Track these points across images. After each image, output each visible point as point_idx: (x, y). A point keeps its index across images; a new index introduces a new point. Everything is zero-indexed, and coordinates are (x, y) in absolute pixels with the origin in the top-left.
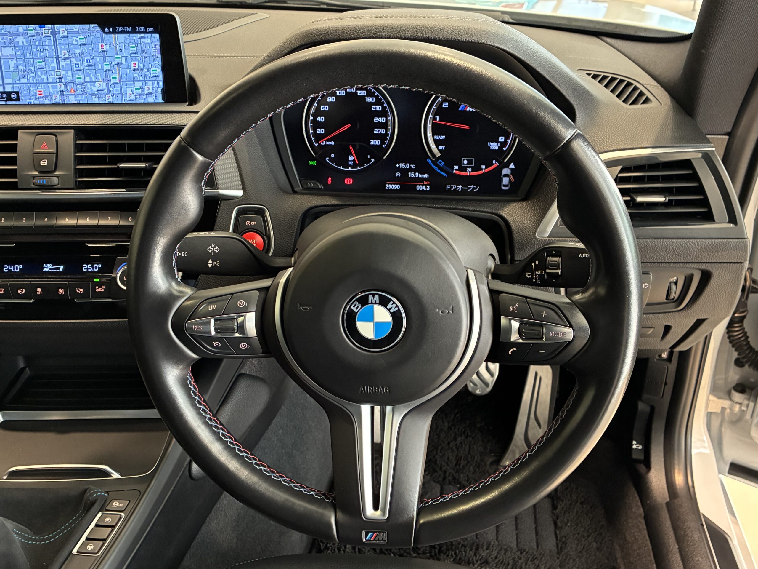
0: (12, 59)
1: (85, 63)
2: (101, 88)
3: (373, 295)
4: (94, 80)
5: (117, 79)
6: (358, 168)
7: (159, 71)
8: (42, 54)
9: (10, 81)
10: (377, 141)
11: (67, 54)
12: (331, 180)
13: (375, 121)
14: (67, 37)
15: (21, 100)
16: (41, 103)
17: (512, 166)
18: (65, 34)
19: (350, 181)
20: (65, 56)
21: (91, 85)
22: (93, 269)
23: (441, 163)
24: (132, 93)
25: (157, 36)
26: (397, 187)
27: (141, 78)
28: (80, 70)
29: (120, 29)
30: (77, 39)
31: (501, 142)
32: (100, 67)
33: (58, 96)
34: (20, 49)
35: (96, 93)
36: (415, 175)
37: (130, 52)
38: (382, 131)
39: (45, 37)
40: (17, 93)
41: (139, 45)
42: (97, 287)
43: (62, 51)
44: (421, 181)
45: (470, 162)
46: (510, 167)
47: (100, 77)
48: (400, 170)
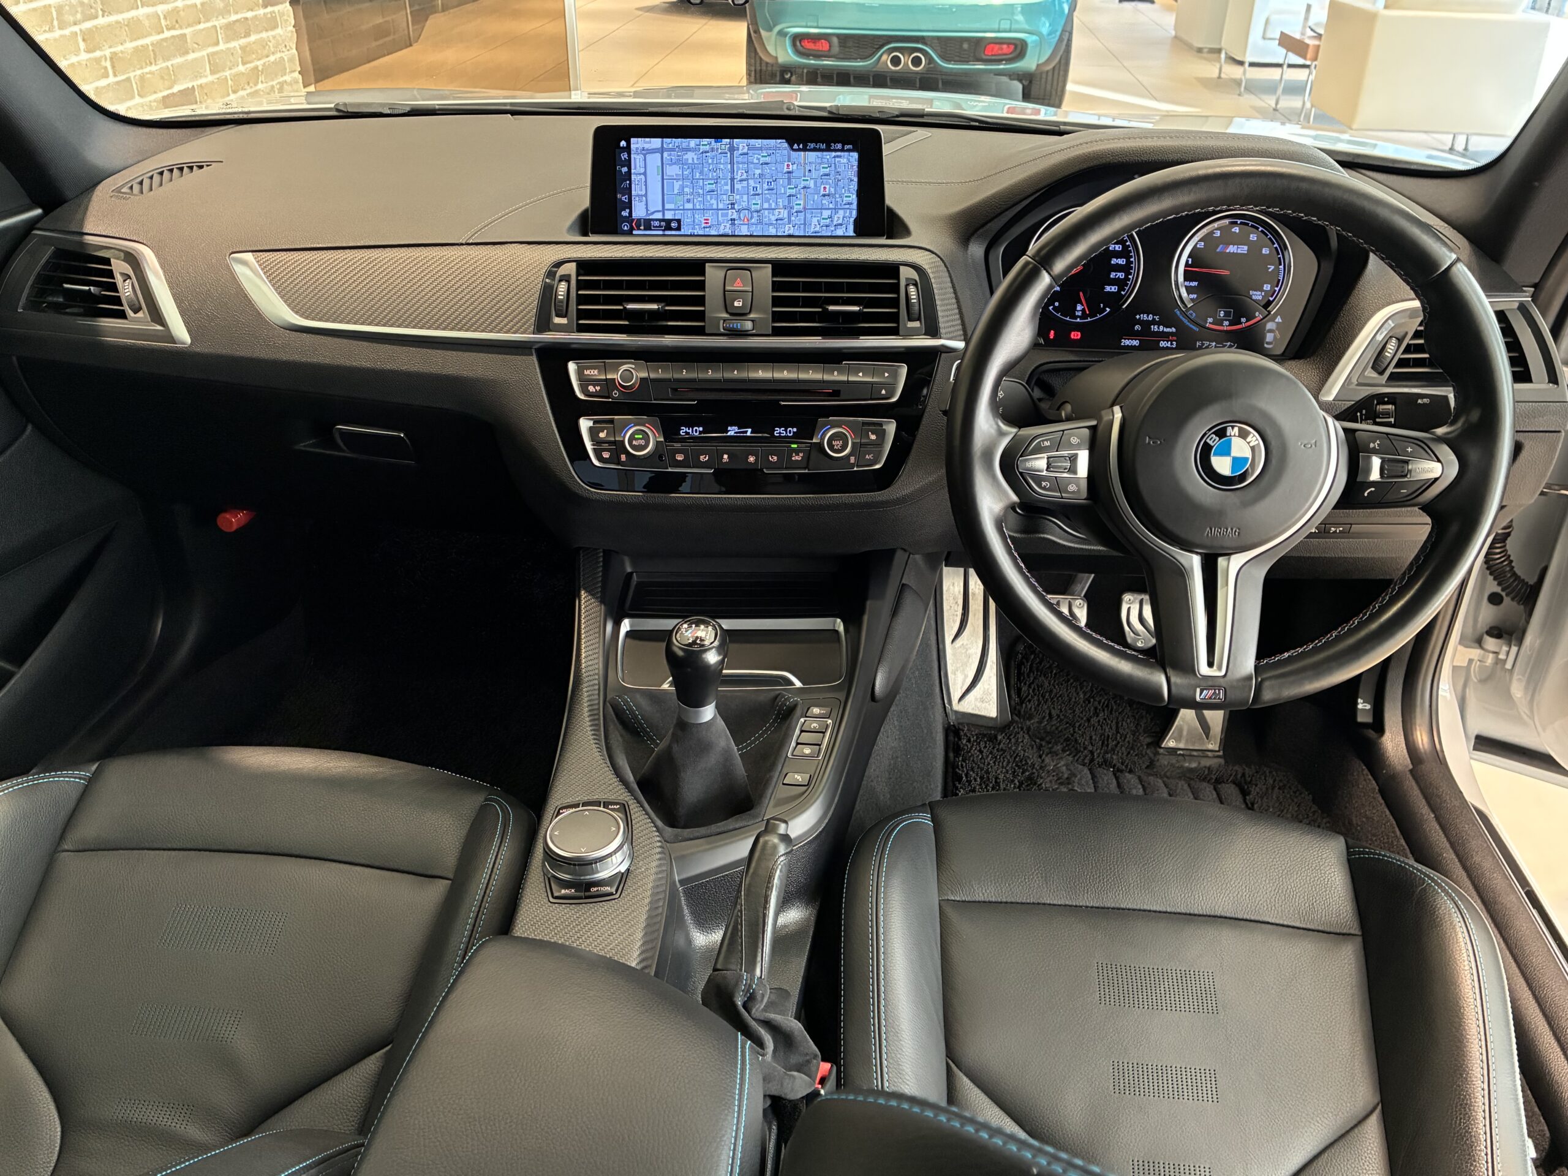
0: (678, 180)
1: (765, 186)
2: (781, 216)
3: (1233, 427)
4: (773, 207)
5: (802, 206)
6: (1089, 320)
7: (854, 198)
8: (715, 174)
9: (672, 206)
10: (1113, 288)
11: (745, 174)
12: (1055, 334)
13: (1112, 262)
14: (747, 154)
15: (682, 230)
16: (706, 234)
17: (1279, 319)
18: (745, 150)
19: (1077, 335)
20: (743, 177)
21: (769, 213)
22: (786, 433)
23: (1191, 314)
24: (817, 223)
25: (855, 155)
26: (1136, 343)
27: (831, 206)
28: (758, 195)
29: (812, 145)
30: (759, 157)
31: (1266, 291)
32: (783, 192)
33: (728, 225)
34: (688, 168)
35: (775, 222)
36: (1159, 328)
37: (821, 173)
38: (1121, 275)
39: (721, 153)
40: (679, 221)
41: (833, 165)
42: (794, 454)
43: (739, 171)
44: (1165, 336)
45: (1227, 314)
46: (1277, 320)
47: (781, 204)
48: (1140, 322)
